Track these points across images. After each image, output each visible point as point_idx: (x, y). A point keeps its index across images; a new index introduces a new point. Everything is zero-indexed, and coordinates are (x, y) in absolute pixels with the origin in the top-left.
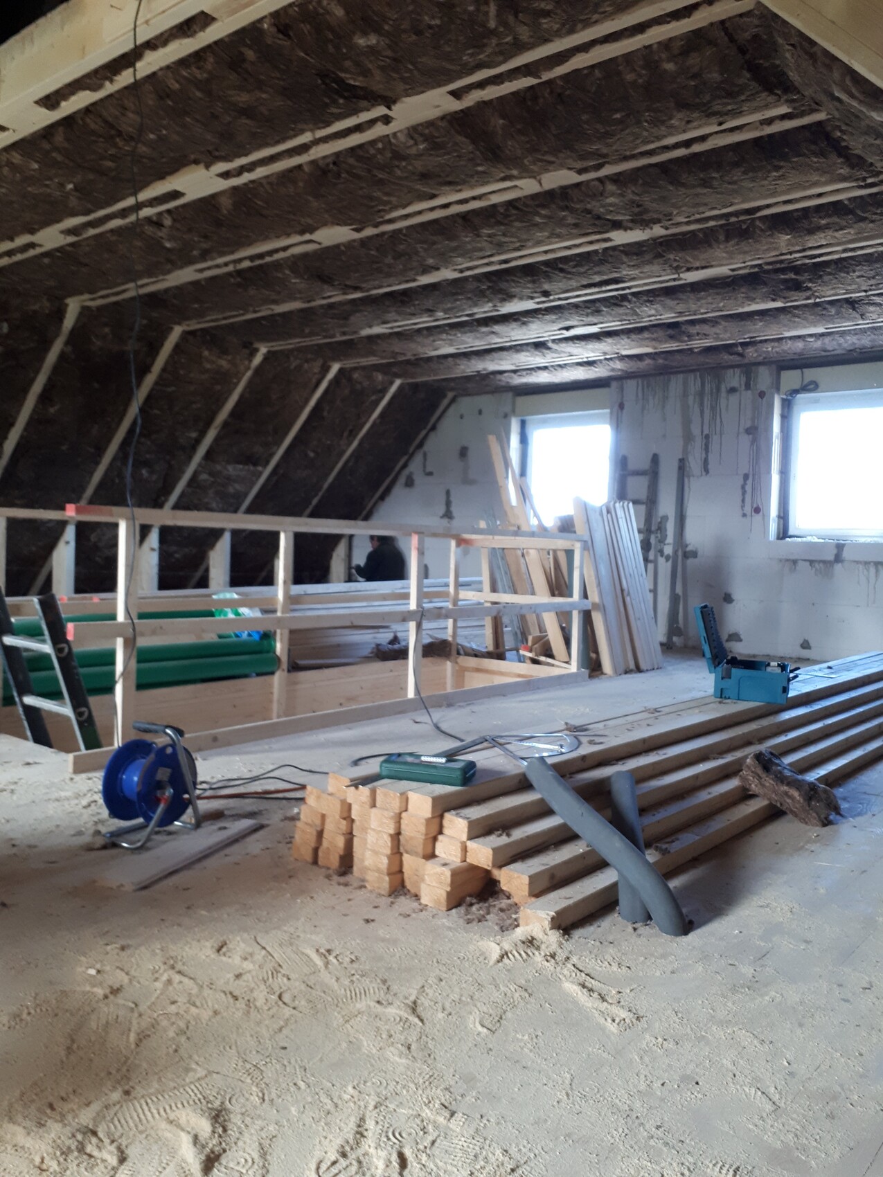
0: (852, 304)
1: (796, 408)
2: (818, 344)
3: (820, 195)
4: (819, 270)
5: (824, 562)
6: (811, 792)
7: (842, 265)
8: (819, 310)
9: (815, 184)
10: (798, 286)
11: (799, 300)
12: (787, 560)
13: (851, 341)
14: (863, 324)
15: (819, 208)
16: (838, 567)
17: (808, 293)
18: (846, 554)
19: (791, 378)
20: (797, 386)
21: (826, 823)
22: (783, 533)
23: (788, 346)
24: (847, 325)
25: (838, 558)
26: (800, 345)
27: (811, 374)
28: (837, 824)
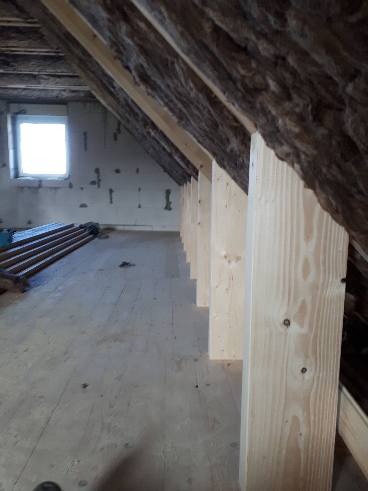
0: (34, 77)
1: (18, 121)
2: (23, 93)
3: (9, 22)
4: (17, 58)
5: (33, 187)
6: (17, 280)
7: (26, 58)
8: (21, 77)
9: (5, 16)
10: (8, 64)
11: (9, 71)
12: (19, 187)
13: (36, 94)
14: (40, 87)
15: (10, 28)
16: (40, 190)
17: (13, 68)
18: (43, 184)
19: (14, 107)
20: (17, 111)
21: (24, 291)
22: (17, 175)
23: (10, 92)
24: (33, 86)
25: (40, 186)
26: (15, 93)
27: (23, 106)
28: (29, 291)
